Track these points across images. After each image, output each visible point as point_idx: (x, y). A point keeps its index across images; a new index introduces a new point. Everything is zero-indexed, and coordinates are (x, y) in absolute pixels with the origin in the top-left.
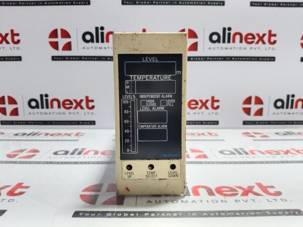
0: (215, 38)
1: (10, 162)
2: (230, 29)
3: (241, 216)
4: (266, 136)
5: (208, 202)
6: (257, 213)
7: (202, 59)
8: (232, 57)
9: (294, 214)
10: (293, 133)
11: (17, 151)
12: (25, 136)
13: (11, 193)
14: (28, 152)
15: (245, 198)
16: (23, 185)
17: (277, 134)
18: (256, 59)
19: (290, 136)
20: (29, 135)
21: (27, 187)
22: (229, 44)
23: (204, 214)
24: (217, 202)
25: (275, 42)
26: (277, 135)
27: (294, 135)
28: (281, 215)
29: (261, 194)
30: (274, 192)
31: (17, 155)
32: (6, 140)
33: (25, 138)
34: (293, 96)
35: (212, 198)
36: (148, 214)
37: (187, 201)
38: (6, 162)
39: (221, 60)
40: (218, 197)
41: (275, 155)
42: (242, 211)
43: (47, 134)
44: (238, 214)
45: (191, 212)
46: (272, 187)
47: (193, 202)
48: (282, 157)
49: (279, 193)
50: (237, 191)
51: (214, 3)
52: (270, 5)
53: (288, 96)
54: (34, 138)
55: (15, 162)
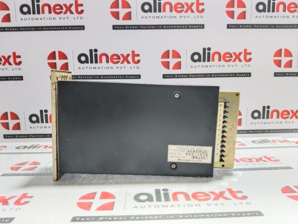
0: (196, 57)
1: (15, 175)
2: (209, 49)
3: (210, 217)
4: (243, 144)
5: (184, 206)
6: (224, 215)
7: (185, 76)
8: (212, 74)
9: (255, 215)
10: (268, 141)
11: (21, 164)
12: (26, 149)
13: (18, 203)
14: (30, 164)
15: (216, 202)
16: (27, 195)
17: (253, 142)
18: (234, 75)
19: (265, 143)
20: (30, 148)
21: (31, 197)
22: (209, 62)
23: (180, 216)
24: (192, 206)
25: (250, 59)
26: (253, 144)
27: (269, 143)
28: (244, 216)
29: (230, 198)
30: (241, 197)
31: (20, 167)
32: (9, 153)
33: (26, 150)
34: (268, 107)
35: (189, 202)
36: (134, 217)
37: (167, 206)
38: (11, 175)
39: (202, 77)
40: (193, 201)
41: (248, 163)
42: (212, 213)
43: (46, 147)
44: (208, 216)
45: (170, 215)
46: (241, 192)
47: (172, 206)
48: (253, 164)
49: (245, 198)
50: (210, 196)
51: (195, 27)
52: (245, 26)
53: (264, 107)
54: (35, 150)
55: (19, 175)
